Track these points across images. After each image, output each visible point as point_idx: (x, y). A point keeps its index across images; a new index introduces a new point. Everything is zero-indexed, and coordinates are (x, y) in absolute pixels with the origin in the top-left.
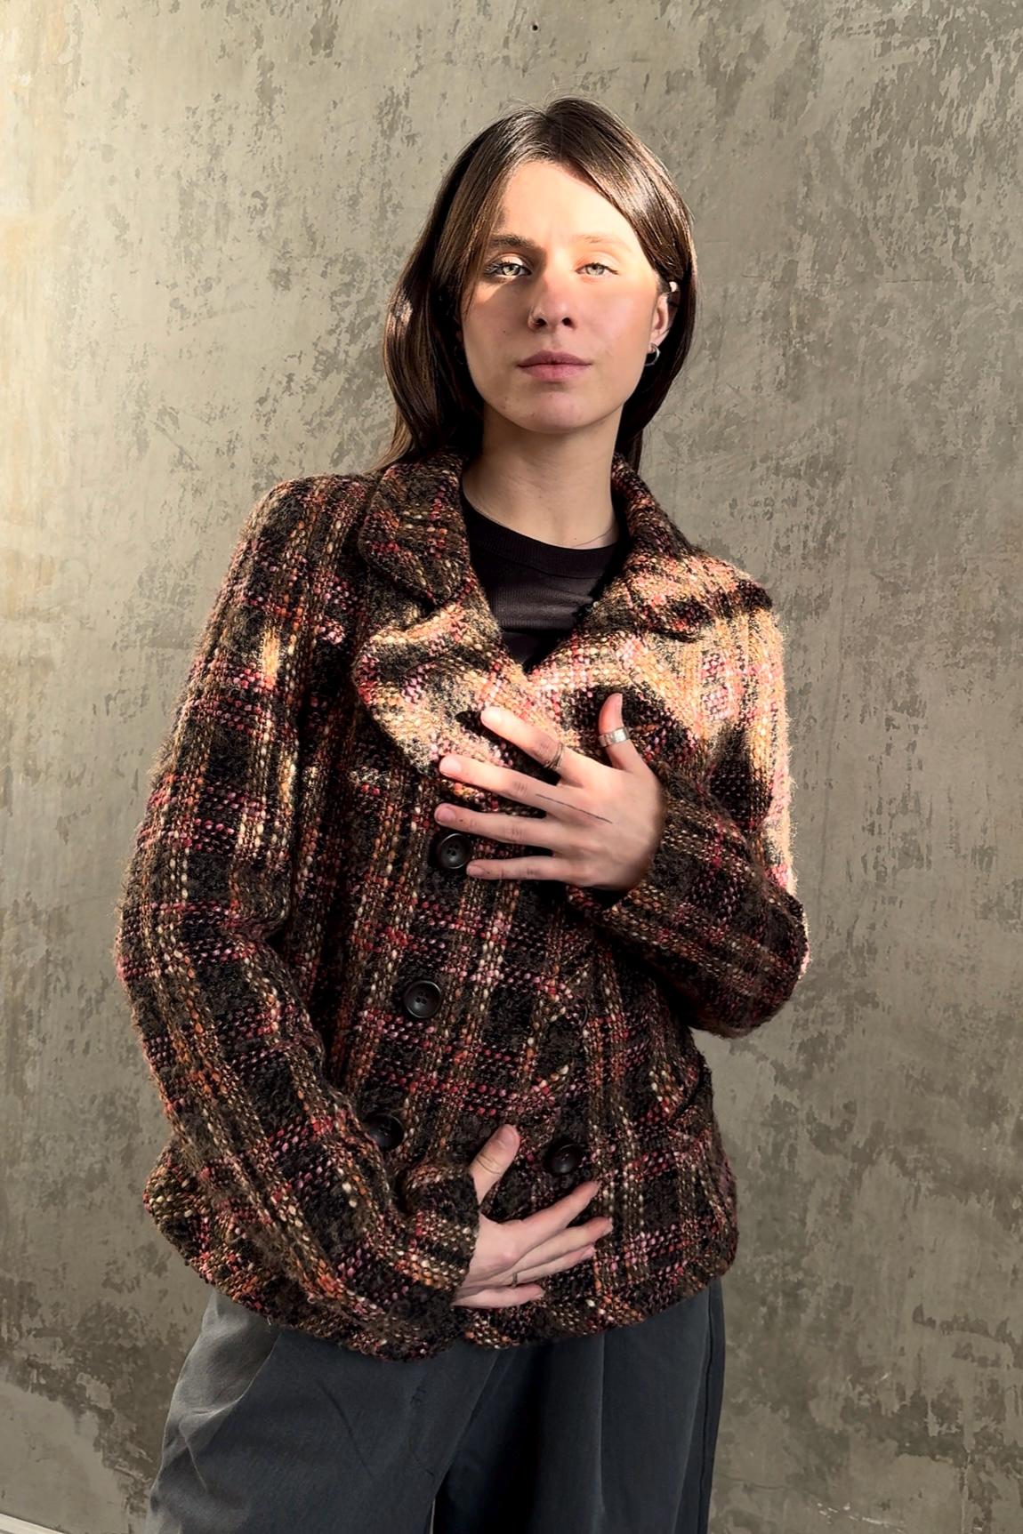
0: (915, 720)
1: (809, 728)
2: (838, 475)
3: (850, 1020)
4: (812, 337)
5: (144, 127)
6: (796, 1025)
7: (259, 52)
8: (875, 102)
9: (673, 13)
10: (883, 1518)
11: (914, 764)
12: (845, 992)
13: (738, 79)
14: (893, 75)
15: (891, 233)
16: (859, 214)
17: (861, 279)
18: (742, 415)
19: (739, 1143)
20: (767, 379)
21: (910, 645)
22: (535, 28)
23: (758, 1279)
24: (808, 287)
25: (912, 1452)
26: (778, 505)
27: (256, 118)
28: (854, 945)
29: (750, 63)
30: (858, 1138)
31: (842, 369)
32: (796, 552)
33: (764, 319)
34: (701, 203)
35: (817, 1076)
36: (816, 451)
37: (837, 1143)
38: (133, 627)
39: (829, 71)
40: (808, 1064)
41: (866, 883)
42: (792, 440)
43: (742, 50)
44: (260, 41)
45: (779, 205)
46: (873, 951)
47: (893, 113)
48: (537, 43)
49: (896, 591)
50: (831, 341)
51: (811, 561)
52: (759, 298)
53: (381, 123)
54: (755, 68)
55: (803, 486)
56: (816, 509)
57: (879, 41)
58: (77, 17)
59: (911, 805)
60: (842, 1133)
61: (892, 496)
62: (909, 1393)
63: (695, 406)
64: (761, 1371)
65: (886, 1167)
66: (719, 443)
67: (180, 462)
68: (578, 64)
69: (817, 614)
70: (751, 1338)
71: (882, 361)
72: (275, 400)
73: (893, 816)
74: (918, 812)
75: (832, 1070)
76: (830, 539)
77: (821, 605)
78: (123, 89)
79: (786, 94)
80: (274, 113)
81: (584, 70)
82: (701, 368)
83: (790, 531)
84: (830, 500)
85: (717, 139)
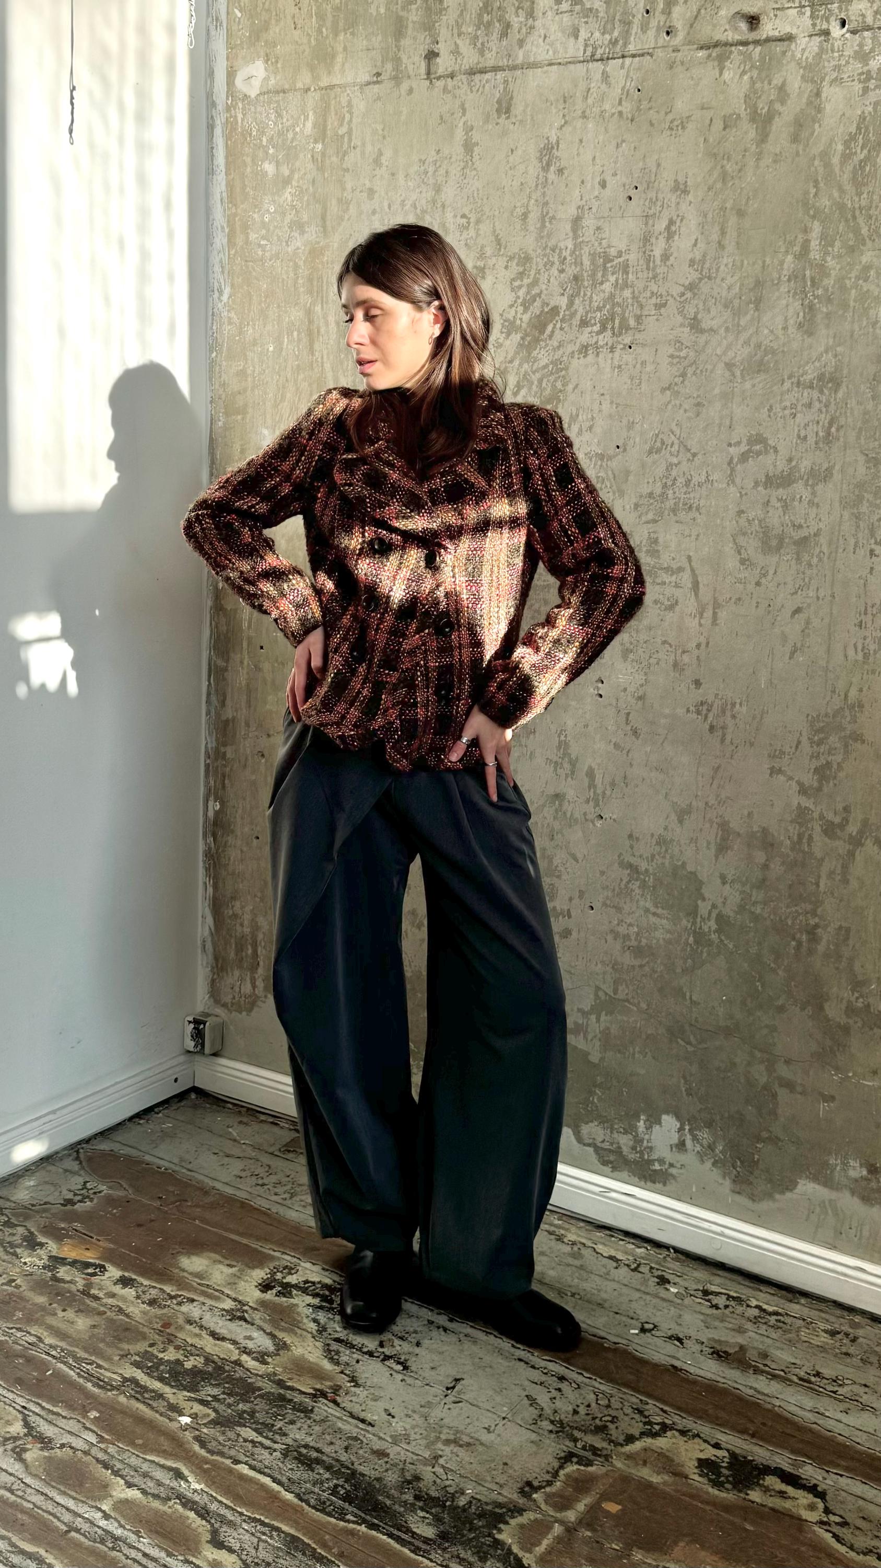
1: (820, 560)
2: (838, 385)
3: (846, 752)
5: (393, 174)
6: (812, 757)
7: (464, 119)
8: (859, 128)
9: (727, 75)
10: (873, 1080)
13: (769, 118)
14: (870, 109)
16: (849, 206)
17: (852, 250)
18: (775, 348)
19: (776, 834)
20: (791, 322)
22: (639, 90)
23: (790, 923)
24: (817, 257)
26: (799, 408)
27: (462, 164)
28: (849, 702)
29: (777, 106)
30: (853, 829)
31: (840, 312)
32: (811, 440)
33: (789, 280)
34: (747, 203)
35: (825, 789)
36: (823, 370)
37: (839, 833)
39: (828, 108)
40: (820, 781)
41: (856, 661)
42: (808, 363)
43: (772, 97)
45: (797, 202)
46: (861, 706)
47: (871, 135)
48: (640, 101)
50: (832, 293)
51: (821, 445)
52: (785, 266)
53: (541, 162)
54: (781, 109)
55: (815, 394)
56: (824, 410)
57: (861, 86)
58: (349, 102)
60: (842, 826)
61: (873, 398)
63: (745, 343)
64: (793, 983)
65: (871, 847)
66: (761, 367)
69: (825, 481)
70: (786, 963)
71: (866, 305)
73: (874, 615)
75: (835, 785)
76: (833, 430)
77: (827, 475)
78: (379, 149)
79: (801, 126)
80: (474, 160)
81: (670, 117)
82: (748, 317)
83: (807, 425)
84: (833, 403)
85: (757, 159)
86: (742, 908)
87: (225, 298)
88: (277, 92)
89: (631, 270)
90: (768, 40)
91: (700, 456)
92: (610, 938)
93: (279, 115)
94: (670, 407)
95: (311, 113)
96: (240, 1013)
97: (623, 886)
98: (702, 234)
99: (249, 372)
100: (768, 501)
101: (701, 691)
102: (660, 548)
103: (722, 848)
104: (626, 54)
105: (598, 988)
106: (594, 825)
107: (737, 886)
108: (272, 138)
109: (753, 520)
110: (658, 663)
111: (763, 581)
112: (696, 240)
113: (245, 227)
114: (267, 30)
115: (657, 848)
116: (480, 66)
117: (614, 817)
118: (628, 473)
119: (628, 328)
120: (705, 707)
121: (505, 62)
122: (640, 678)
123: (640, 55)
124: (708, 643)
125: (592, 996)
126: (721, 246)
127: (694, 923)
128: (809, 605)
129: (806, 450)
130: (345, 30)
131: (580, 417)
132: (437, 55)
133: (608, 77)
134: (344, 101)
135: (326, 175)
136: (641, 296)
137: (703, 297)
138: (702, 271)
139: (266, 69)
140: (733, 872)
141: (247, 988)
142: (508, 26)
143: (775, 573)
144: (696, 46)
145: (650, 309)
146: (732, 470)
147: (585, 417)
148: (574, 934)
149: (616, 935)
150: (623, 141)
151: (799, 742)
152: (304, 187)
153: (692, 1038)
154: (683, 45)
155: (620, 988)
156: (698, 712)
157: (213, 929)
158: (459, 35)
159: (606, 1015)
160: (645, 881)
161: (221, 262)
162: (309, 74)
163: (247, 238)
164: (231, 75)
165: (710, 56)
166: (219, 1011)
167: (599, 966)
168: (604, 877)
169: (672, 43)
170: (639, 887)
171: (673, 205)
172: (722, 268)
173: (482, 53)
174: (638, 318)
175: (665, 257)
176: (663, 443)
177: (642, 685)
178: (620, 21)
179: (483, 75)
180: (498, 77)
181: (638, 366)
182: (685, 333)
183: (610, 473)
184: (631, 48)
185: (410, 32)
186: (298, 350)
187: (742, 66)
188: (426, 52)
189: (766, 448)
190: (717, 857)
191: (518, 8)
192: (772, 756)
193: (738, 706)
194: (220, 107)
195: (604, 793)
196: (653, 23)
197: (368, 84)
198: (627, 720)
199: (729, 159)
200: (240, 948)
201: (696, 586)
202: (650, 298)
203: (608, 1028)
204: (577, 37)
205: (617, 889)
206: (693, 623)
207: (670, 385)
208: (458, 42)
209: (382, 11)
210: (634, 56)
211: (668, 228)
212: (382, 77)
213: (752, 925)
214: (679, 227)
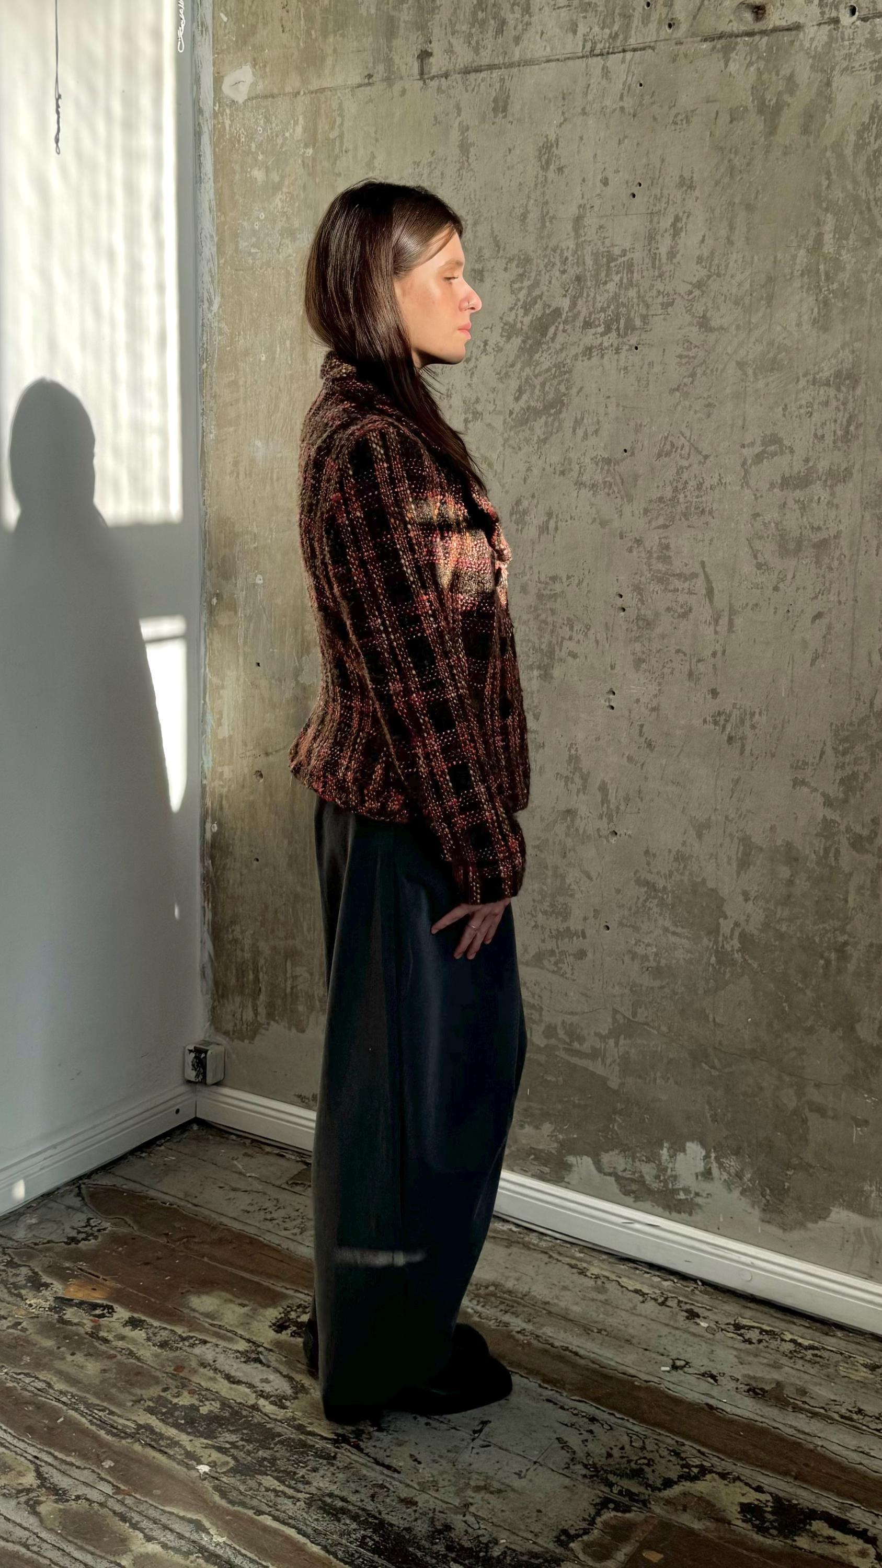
1: (841, 563)
2: (856, 383)
3: (874, 762)
4: (835, 286)
6: (837, 767)
7: (459, 119)
8: (872, 118)
9: (732, 67)
12: (869, 743)
13: (779, 107)
16: (864, 197)
17: (867, 242)
18: (789, 344)
19: (800, 848)
20: (806, 317)
22: (641, 85)
23: (817, 940)
24: (832, 251)
26: (815, 407)
27: (458, 165)
28: (875, 710)
29: (787, 98)
31: (857, 307)
32: (829, 439)
33: (802, 275)
34: (756, 198)
35: (852, 801)
36: (840, 367)
37: (867, 846)
39: (839, 98)
40: (846, 793)
42: (823, 360)
43: (780, 88)
45: (809, 195)
48: (642, 95)
50: (848, 288)
52: (798, 261)
53: (540, 160)
54: (790, 100)
55: (832, 392)
56: (842, 407)
57: (873, 74)
58: (340, 105)
60: (871, 839)
63: (757, 341)
64: (822, 1004)
66: (774, 366)
68: (670, 108)
69: (844, 481)
70: (814, 982)
72: (477, 359)
75: (862, 796)
76: (852, 428)
77: (847, 475)
78: (372, 152)
79: (811, 117)
80: (470, 161)
81: (674, 111)
82: (760, 314)
83: (824, 424)
84: (851, 400)
85: (766, 152)
86: (766, 926)
87: (215, 307)
88: (266, 97)
89: (636, 268)
90: (775, 30)
91: (711, 459)
92: (627, 959)
93: (268, 120)
94: (679, 408)
95: (301, 118)
96: (243, 1041)
97: (640, 905)
98: (710, 229)
99: (241, 382)
100: (785, 503)
101: (718, 700)
102: (672, 554)
103: (744, 864)
104: (627, 48)
105: (615, 1011)
106: (608, 841)
107: (761, 903)
108: (261, 144)
109: (769, 522)
110: (672, 673)
111: (781, 585)
112: (704, 236)
113: (235, 236)
114: (254, 33)
115: (675, 865)
116: (475, 64)
117: (630, 832)
118: (636, 477)
119: (634, 329)
120: (723, 718)
121: (500, 60)
122: (653, 688)
123: (641, 49)
124: (724, 652)
125: (610, 1020)
126: (730, 242)
127: (716, 942)
128: (830, 610)
129: (824, 449)
130: (335, 32)
131: (585, 421)
132: (430, 54)
133: (608, 72)
134: (335, 105)
135: (317, 180)
136: (648, 295)
137: (712, 294)
138: (710, 267)
139: (254, 74)
140: (756, 889)
141: (249, 1015)
142: (503, 23)
143: (794, 577)
144: (699, 38)
145: (656, 308)
146: (746, 472)
147: (590, 421)
148: (590, 955)
149: (634, 956)
150: (626, 137)
151: (823, 753)
152: (295, 193)
153: (716, 1061)
154: (686, 37)
155: (639, 1011)
156: (716, 723)
157: (212, 954)
158: (453, 34)
159: (625, 1039)
160: (663, 898)
161: (210, 271)
162: (299, 78)
163: (237, 247)
164: (218, 80)
165: (714, 48)
166: (220, 1039)
167: (617, 987)
168: (620, 896)
169: (674, 36)
170: (657, 905)
171: (679, 202)
172: (731, 265)
173: (477, 51)
174: (644, 318)
175: (672, 254)
176: (672, 445)
177: (655, 696)
178: (620, 15)
179: (478, 74)
180: (494, 75)
181: (646, 367)
182: (694, 333)
183: (617, 478)
184: (633, 42)
185: (402, 31)
186: (291, 359)
187: (748, 58)
188: (419, 52)
189: (781, 449)
190: (738, 874)
191: (514, 4)
192: (795, 767)
193: (757, 716)
194: (207, 113)
195: (618, 808)
196: (655, 17)
197: (360, 86)
198: (641, 731)
199: (736, 153)
200: (241, 973)
201: (710, 593)
202: (657, 297)
203: (628, 1052)
204: (575, 32)
205: (634, 908)
206: (709, 631)
207: (679, 386)
208: (452, 40)
209: (373, 11)
210: (635, 50)
211: (674, 225)
212: (374, 79)
213: (777, 943)
214: (686, 223)
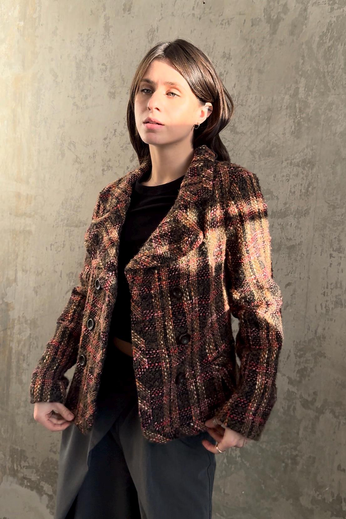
0: (341, 255)
1: (302, 258)
2: (313, 166)
3: (316, 362)
5: (63, 40)
6: (296, 364)
7: (104, 13)
8: (328, 29)
11: (340, 271)
12: (314, 352)
13: (278, 21)
14: (335, 19)
15: (334, 77)
16: (322, 70)
17: (322, 94)
18: (278, 144)
20: (288, 131)
21: (339, 228)
22: (204, 3)
23: (281, 453)
24: (303, 97)
25: (336, 516)
26: (291, 177)
27: (103, 37)
28: (318, 335)
29: (282, 15)
30: (318, 404)
31: (315, 127)
32: (298, 194)
33: (287, 109)
34: (264, 67)
35: (303, 382)
36: (305, 157)
37: (310, 406)
38: (60, 220)
39: (311, 18)
40: (300, 377)
41: (322, 313)
42: (296, 153)
43: (279, 11)
44: (105, 9)
45: (292, 67)
46: (324, 338)
47: (335, 33)
48: (204, 9)
49: (334, 208)
50: (311, 117)
51: (303, 197)
52: (285, 101)
53: (148, 38)
54: (284, 17)
55: (300, 170)
56: (305, 178)
57: (330, 7)
59: (339, 286)
60: (312, 402)
61: (333, 173)
62: (336, 495)
63: (261, 140)
64: (282, 486)
65: (328, 415)
66: (270, 154)
67: (76, 161)
68: (219, 16)
69: (305, 216)
70: (278, 475)
71: (330, 124)
72: (110, 139)
73: (332, 289)
74: (341, 288)
75: (309, 380)
76: (310, 189)
77: (306, 213)
78: (56, 27)
79: (295, 26)
80: (110, 35)
81: (221, 18)
82: (263, 127)
83: (295, 186)
84: (310, 175)
85: (270, 43)
95: (18, 6)
98: (238, 81)
100: (273, 226)
112: (235, 84)
126: (249, 88)
128: (295, 282)
129: (295, 199)
135: (25, 38)
143: (276, 263)
150: (195, 30)
151: (289, 356)
152: (13, 45)
153: (224, 513)
172: (249, 100)
182: (228, 134)
199: (254, 42)
213: (260, 454)
214: (225, 77)
